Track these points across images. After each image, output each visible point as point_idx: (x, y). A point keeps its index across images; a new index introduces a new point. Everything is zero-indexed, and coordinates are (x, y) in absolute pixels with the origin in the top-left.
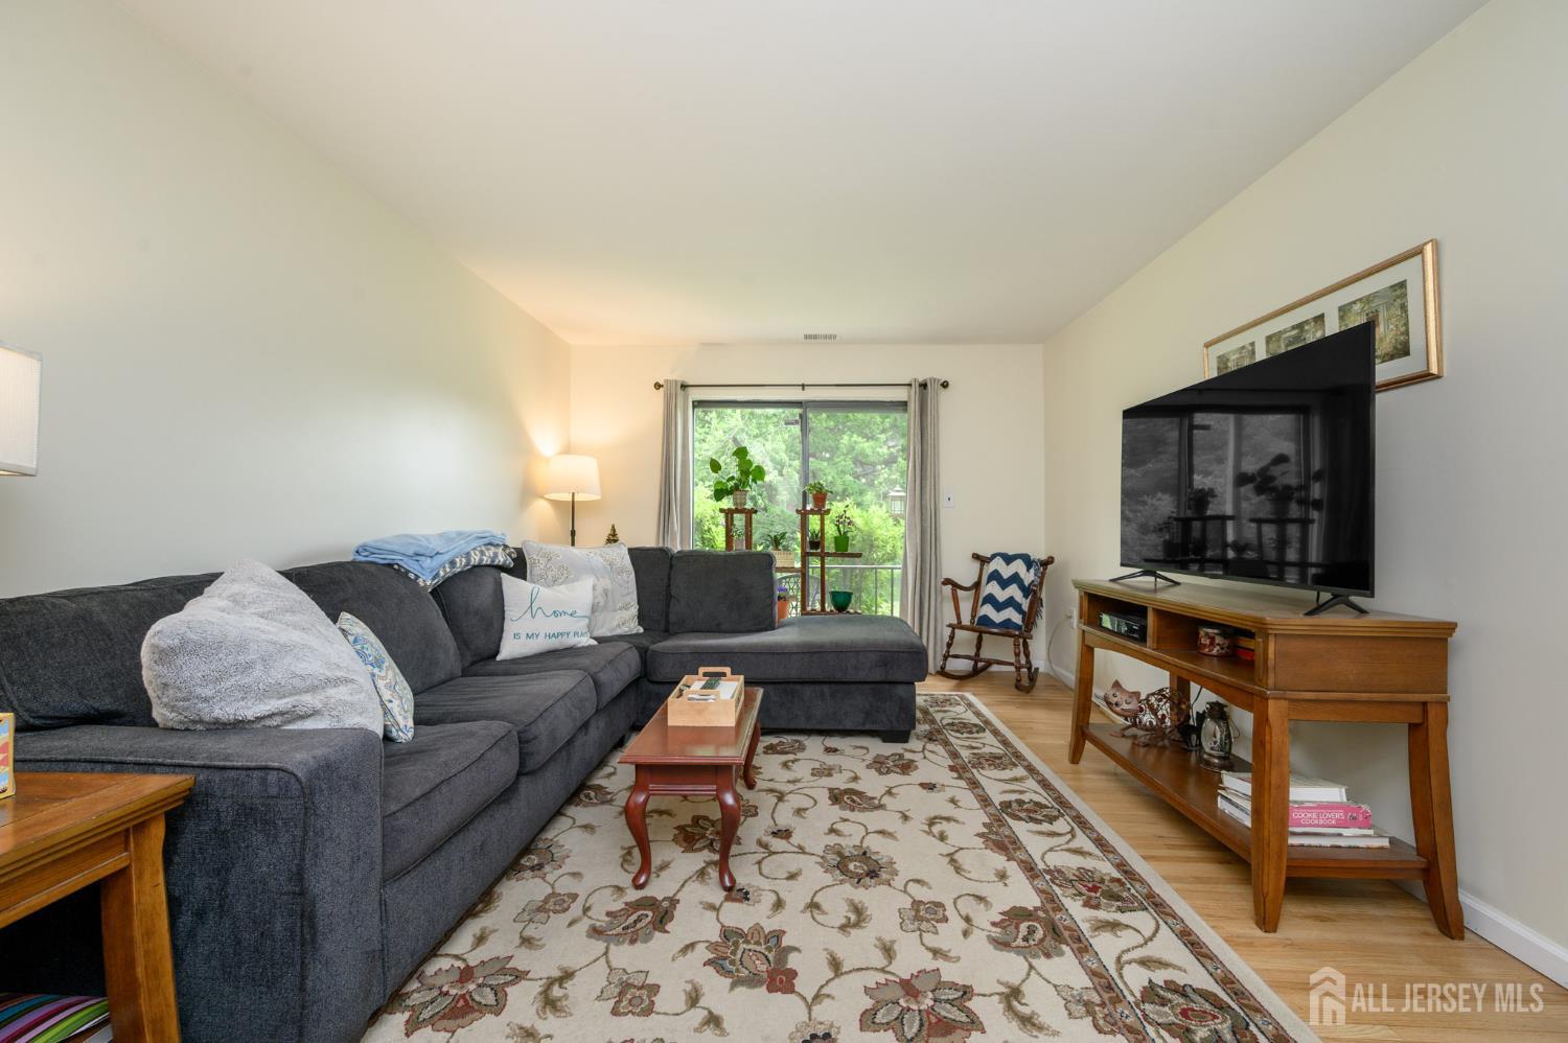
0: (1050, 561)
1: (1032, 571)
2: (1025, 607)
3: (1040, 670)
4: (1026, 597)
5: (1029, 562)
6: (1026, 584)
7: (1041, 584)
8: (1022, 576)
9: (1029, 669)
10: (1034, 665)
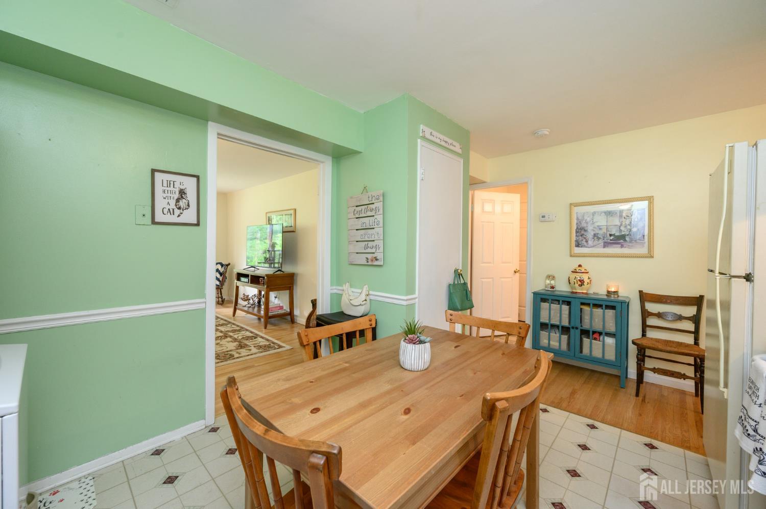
0: (229, 264)
1: (223, 268)
2: (221, 279)
3: (226, 299)
4: (221, 276)
5: (222, 265)
6: (221, 272)
7: (226, 271)
8: (220, 269)
9: (222, 298)
10: (224, 297)
